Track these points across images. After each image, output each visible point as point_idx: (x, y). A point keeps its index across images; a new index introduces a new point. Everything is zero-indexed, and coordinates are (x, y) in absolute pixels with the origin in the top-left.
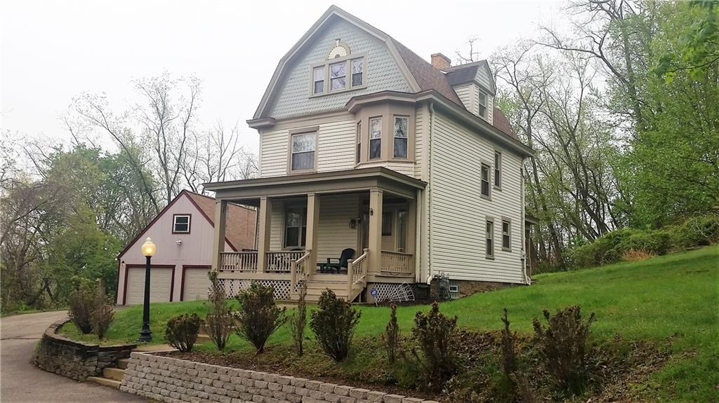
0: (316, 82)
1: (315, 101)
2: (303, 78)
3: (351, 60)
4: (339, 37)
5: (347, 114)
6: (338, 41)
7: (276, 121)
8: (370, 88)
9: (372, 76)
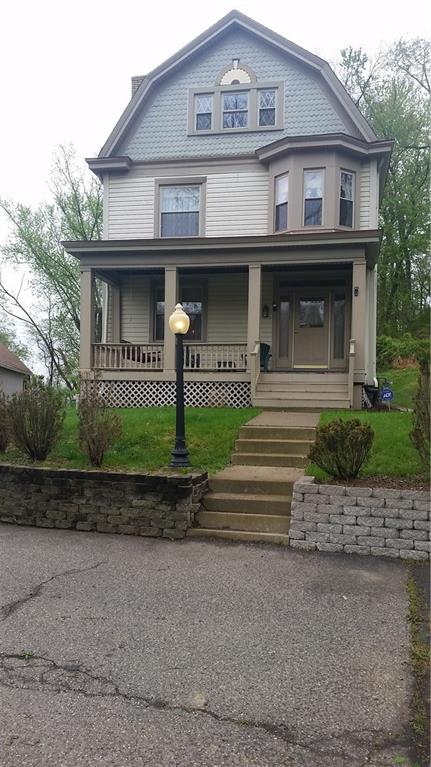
0: (198, 115)
1: (197, 141)
2: (178, 106)
3: (258, 89)
4: (236, 56)
5: (257, 163)
6: (236, 62)
7: (132, 163)
8: (289, 131)
9: (291, 114)
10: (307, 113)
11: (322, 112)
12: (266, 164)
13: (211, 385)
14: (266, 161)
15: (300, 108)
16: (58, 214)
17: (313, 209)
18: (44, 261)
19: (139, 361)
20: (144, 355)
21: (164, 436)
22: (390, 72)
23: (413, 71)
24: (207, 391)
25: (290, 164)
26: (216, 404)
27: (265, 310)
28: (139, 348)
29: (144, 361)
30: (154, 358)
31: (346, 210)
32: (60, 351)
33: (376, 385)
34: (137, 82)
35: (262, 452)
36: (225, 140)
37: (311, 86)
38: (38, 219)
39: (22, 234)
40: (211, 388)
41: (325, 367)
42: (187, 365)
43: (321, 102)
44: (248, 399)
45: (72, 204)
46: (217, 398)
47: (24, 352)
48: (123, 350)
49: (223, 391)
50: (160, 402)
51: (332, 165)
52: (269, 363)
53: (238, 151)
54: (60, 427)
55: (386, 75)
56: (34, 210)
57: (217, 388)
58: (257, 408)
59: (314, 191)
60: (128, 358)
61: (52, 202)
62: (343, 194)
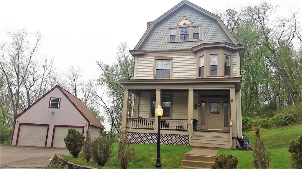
0: (171, 36)
1: (170, 45)
2: (164, 32)
3: (193, 26)
4: (185, 15)
5: (192, 52)
6: (185, 17)
7: (146, 52)
8: (204, 41)
9: (206, 35)
10: (211, 35)
11: (217, 34)
12: (196, 53)
13: (173, 136)
14: (196, 52)
15: (208, 33)
16: (119, 67)
17: (214, 69)
18: (112, 84)
19: (145, 124)
20: (147, 122)
21: (152, 157)
22: (245, 17)
23: (254, 17)
24: (171, 138)
25: (205, 53)
26: (175, 144)
27: (195, 106)
28: (145, 120)
29: (147, 125)
30: (151, 124)
31: (227, 70)
32: (116, 118)
33: (243, 139)
34: (149, 24)
35: (192, 166)
36: (180, 44)
37: (213, 25)
38: (112, 69)
39: (106, 75)
40: (173, 137)
41: (221, 130)
42: (164, 127)
43: (217, 30)
44: (188, 142)
45: (124, 65)
46: (175, 141)
47: (102, 119)
48: (139, 121)
49: (178, 139)
50: (152, 142)
51: (221, 53)
52: (197, 127)
53: (185, 48)
54: (111, 152)
55: (244, 18)
56: (111, 66)
57: (175, 137)
58: (192, 146)
59: (214, 62)
60: (141, 124)
61: (117, 63)
62: (225, 63)
